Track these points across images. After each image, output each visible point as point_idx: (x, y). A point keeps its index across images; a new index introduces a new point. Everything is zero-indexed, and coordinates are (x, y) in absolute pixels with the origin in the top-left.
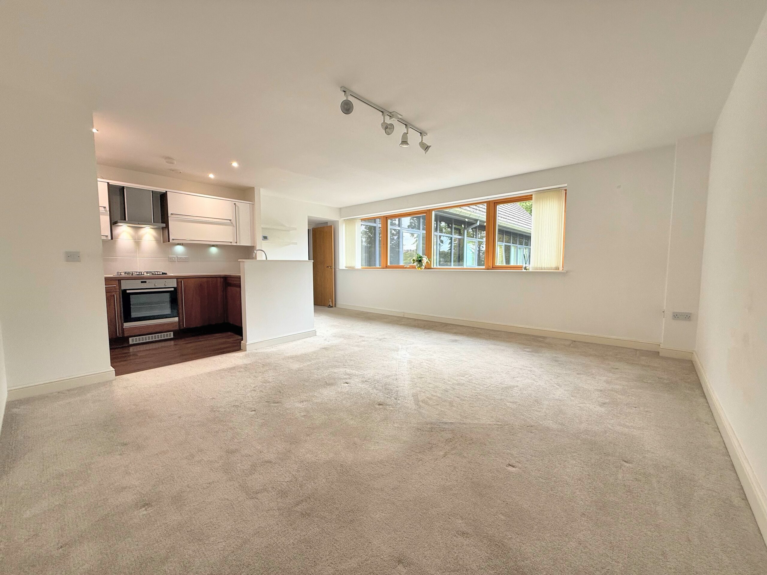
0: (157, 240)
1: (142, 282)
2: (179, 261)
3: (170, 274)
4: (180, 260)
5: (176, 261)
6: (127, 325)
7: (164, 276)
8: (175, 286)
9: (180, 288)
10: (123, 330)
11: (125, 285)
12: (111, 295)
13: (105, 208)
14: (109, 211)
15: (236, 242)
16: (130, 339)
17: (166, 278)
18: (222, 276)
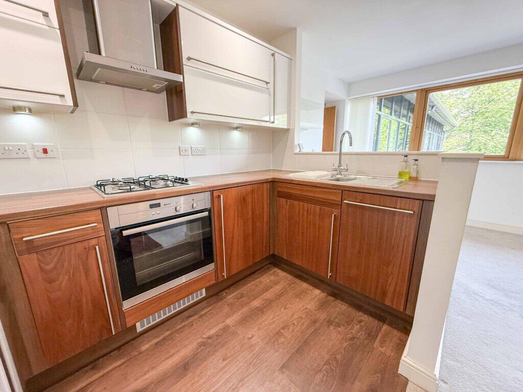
1: (152, 206)
2: (193, 154)
3: (197, 182)
4: (197, 153)
8: (208, 206)
9: (216, 209)
11: (119, 218)
12: (87, 247)
13: (48, 16)
14: (58, 28)
15: (273, 122)
16: (138, 325)
17: (194, 192)
18: (269, 180)
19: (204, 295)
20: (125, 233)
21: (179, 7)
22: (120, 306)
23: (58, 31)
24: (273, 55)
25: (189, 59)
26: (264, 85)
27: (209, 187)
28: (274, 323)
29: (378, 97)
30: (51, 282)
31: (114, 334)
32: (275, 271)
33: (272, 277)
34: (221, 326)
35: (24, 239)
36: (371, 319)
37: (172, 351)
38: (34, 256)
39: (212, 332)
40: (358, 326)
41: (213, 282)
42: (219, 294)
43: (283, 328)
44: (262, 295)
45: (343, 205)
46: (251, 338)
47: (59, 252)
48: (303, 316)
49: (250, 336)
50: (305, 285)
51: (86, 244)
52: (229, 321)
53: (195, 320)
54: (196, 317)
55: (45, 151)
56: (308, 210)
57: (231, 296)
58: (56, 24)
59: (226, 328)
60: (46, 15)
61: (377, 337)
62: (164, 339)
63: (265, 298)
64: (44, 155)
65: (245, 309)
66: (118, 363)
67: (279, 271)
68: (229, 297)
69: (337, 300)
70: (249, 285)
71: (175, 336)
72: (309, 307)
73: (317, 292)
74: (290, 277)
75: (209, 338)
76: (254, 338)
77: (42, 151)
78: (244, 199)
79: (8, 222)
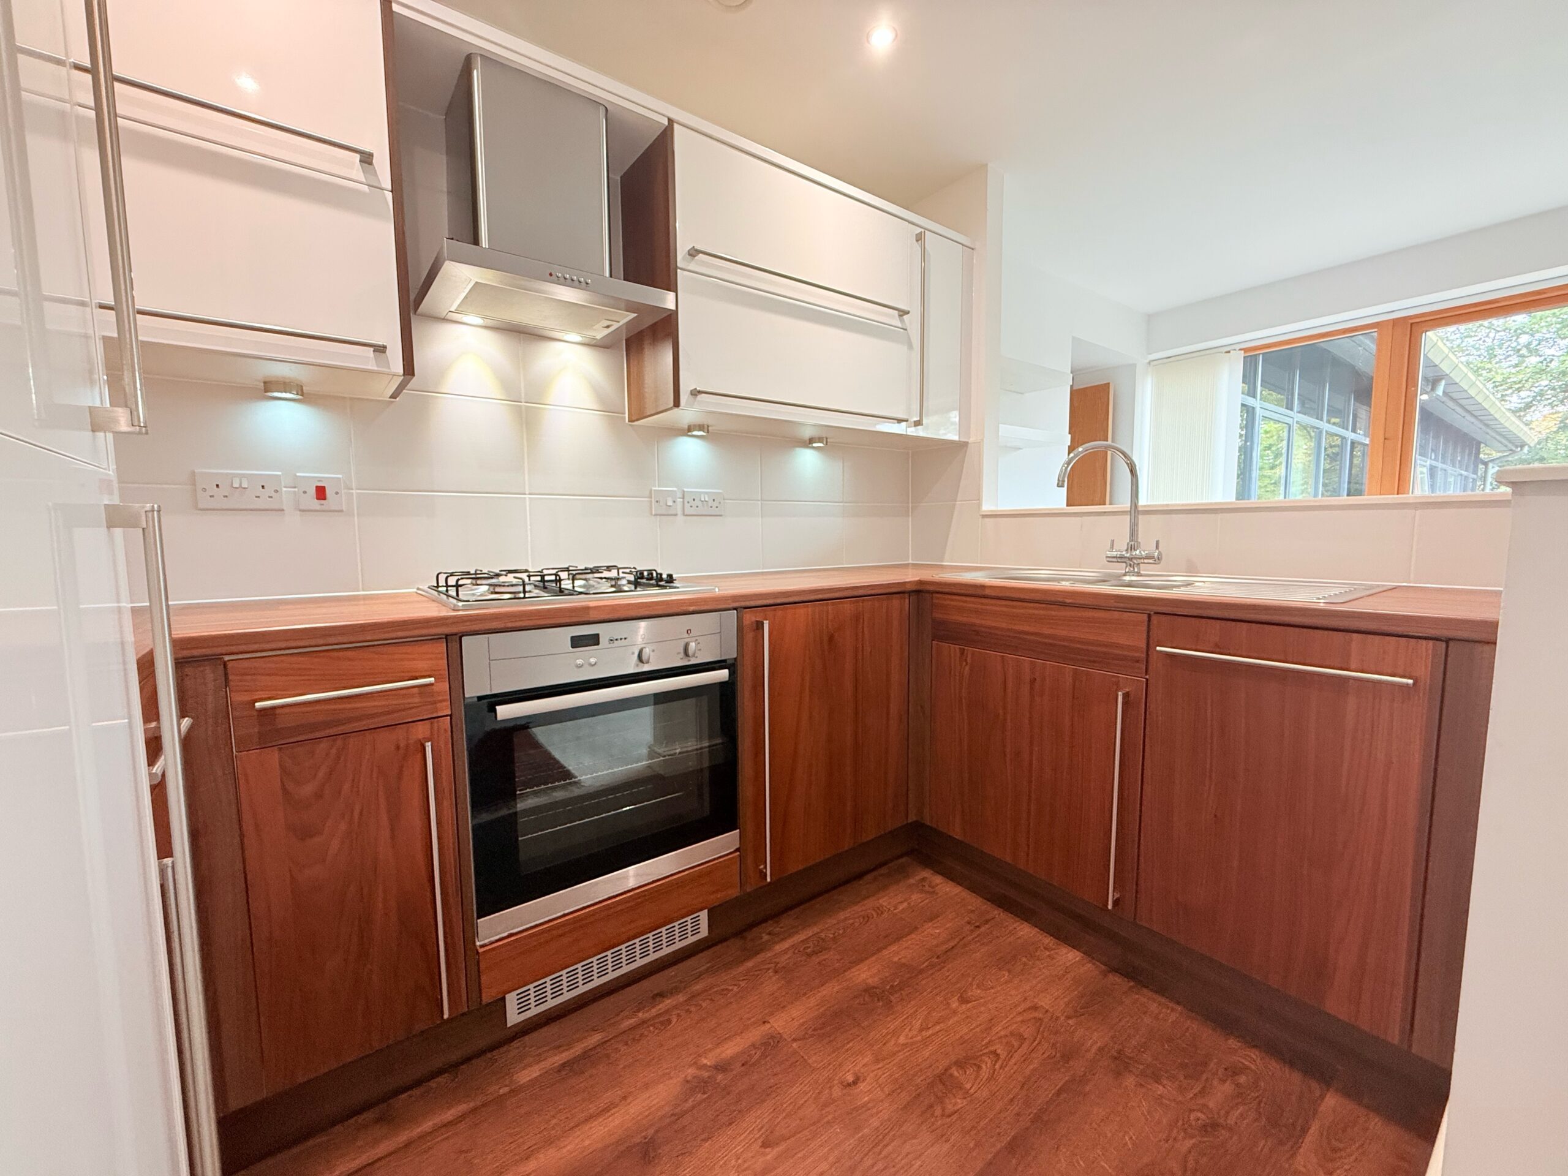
0: (608, 410)
1: (577, 642)
2: (688, 511)
3: (693, 585)
4: (692, 507)
5: (679, 512)
8: (731, 654)
9: (748, 661)
10: (473, 963)
11: (487, 669)
12: (402, 744)
13: (371, 163)
14: (390, 188)
15: (918, 423)
16: (512, 1000)
17: (691, 609)
18: (909, 588)
19: (704, 932)
20: (505, 712)
21: (676, 126)
22: (470, 934)
23: (389, 196)
24: (919, 238)
25: (693, 253)
26: (893, 318)
27: (735, 598)
28: (926, 1042)
29: (1246, 350)
30: (304, 833)
31: (446, 1016)
32: (924, 879)
33: (914, 897)
34: (756, 1034)
35: (258, 705)
36: (1274, 1066)
37: (608, 1096)
38: (273, 757)
39: (730, 1050)
40: (1228, 1088)
41: (734, 892)
42: (749, 935)
43: (960, 1064)
44: (885, 948)
45: (1153, 659)
46: (855, 1083)
47: (334, 751)
48: (1027, 1031)
49: (850, 1078)
50: (1026, 931)
51: (400, 734)
52: (783, 1023)
53: (675, 1007)
54: (681, 998)
55: (321, 493)
56: (1033, 681)
57: (786, 945)
58: (386, 182)
59: (771, 1044)
60: (367, 159)
61: (1304, 1131)
62: (585, 1055)
63: (896, 959)
64: (316, 504)
65: (831, 989)
66: (450, 1114)
67: (938, 879)
68: (778, 948)
69: (1145, 991)
70: (842, 915)
71: (617, 1050)
72: (1045, 1002)
73: (1070, 956)
74: (975, 902)
75: (721, 1067)
76: (862, 1086)
77: (312, 492)
78: (831, 638)
79: (227, 658)
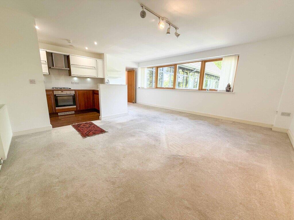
1: (62, 92)
3: (72, 89)
4: (76, 83)
5: (74, 83)
6: (57, 108)
7: (70, 90)
8: (74, 93)
9: (76, 94)
10: (56, 110)
11: (55, 93)
15: (97, 77)
16: (59, 114)
18: (92, 90)
19: (74, 113)
20: (57, 95)
21: (70, 55)
24: (96, 60)
25: (72, 64)
26: (94, 68)
27: (74, 90)
41: (76, 110)
58: (47, 62)
78: (84, 93)
